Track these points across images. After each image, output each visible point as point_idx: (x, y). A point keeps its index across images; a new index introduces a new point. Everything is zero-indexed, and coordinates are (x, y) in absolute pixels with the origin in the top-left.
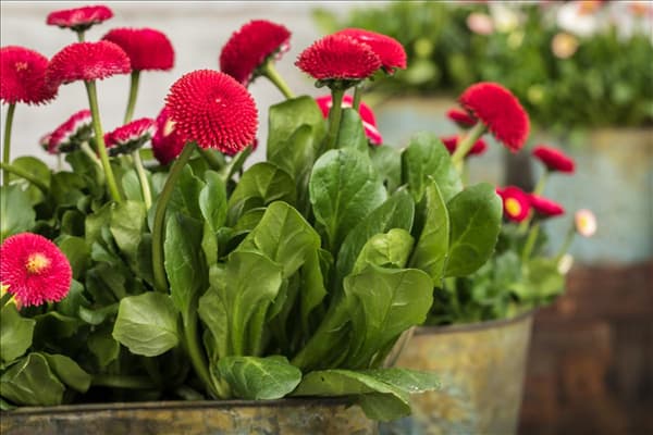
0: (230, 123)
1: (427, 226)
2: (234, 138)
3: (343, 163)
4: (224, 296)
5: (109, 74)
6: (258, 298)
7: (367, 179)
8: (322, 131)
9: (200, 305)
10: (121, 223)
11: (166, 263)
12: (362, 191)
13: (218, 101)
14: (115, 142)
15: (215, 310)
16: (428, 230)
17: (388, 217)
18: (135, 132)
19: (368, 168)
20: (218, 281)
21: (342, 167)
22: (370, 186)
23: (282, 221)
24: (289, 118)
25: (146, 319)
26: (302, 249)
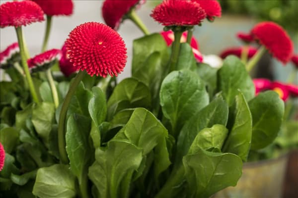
0: (108, 58)
1: (237, 121)
2: (111, 69)
3: (181, 79)
4: (105, 167)
5: (29, 22)
6: (127, 168)
7: (196, 89)
8: (166, 55)
9: (90, 172)
10: (39, 117)
11: (67, 147)
12: (193, 96)
13: (100, 43)
14: (35, 65)
15: (99, 175)
16: (237, 124)
17: (211, 115)
18: (47, 58)
19: (197, 82)
20: (101, 158)
21: (181, 82)
22: (198, 93)
23: (143, 120)
24: (145, 47)
25: (54, 182)
26: (155, 137)
